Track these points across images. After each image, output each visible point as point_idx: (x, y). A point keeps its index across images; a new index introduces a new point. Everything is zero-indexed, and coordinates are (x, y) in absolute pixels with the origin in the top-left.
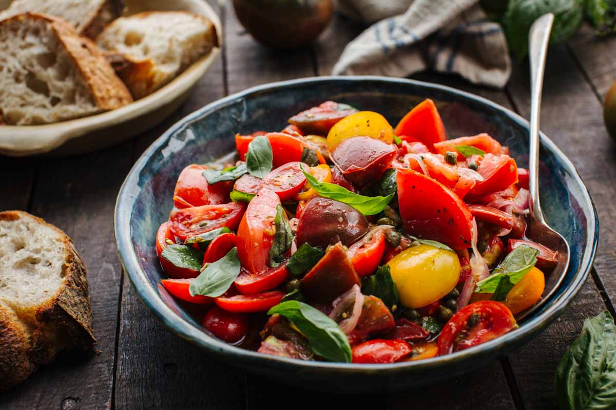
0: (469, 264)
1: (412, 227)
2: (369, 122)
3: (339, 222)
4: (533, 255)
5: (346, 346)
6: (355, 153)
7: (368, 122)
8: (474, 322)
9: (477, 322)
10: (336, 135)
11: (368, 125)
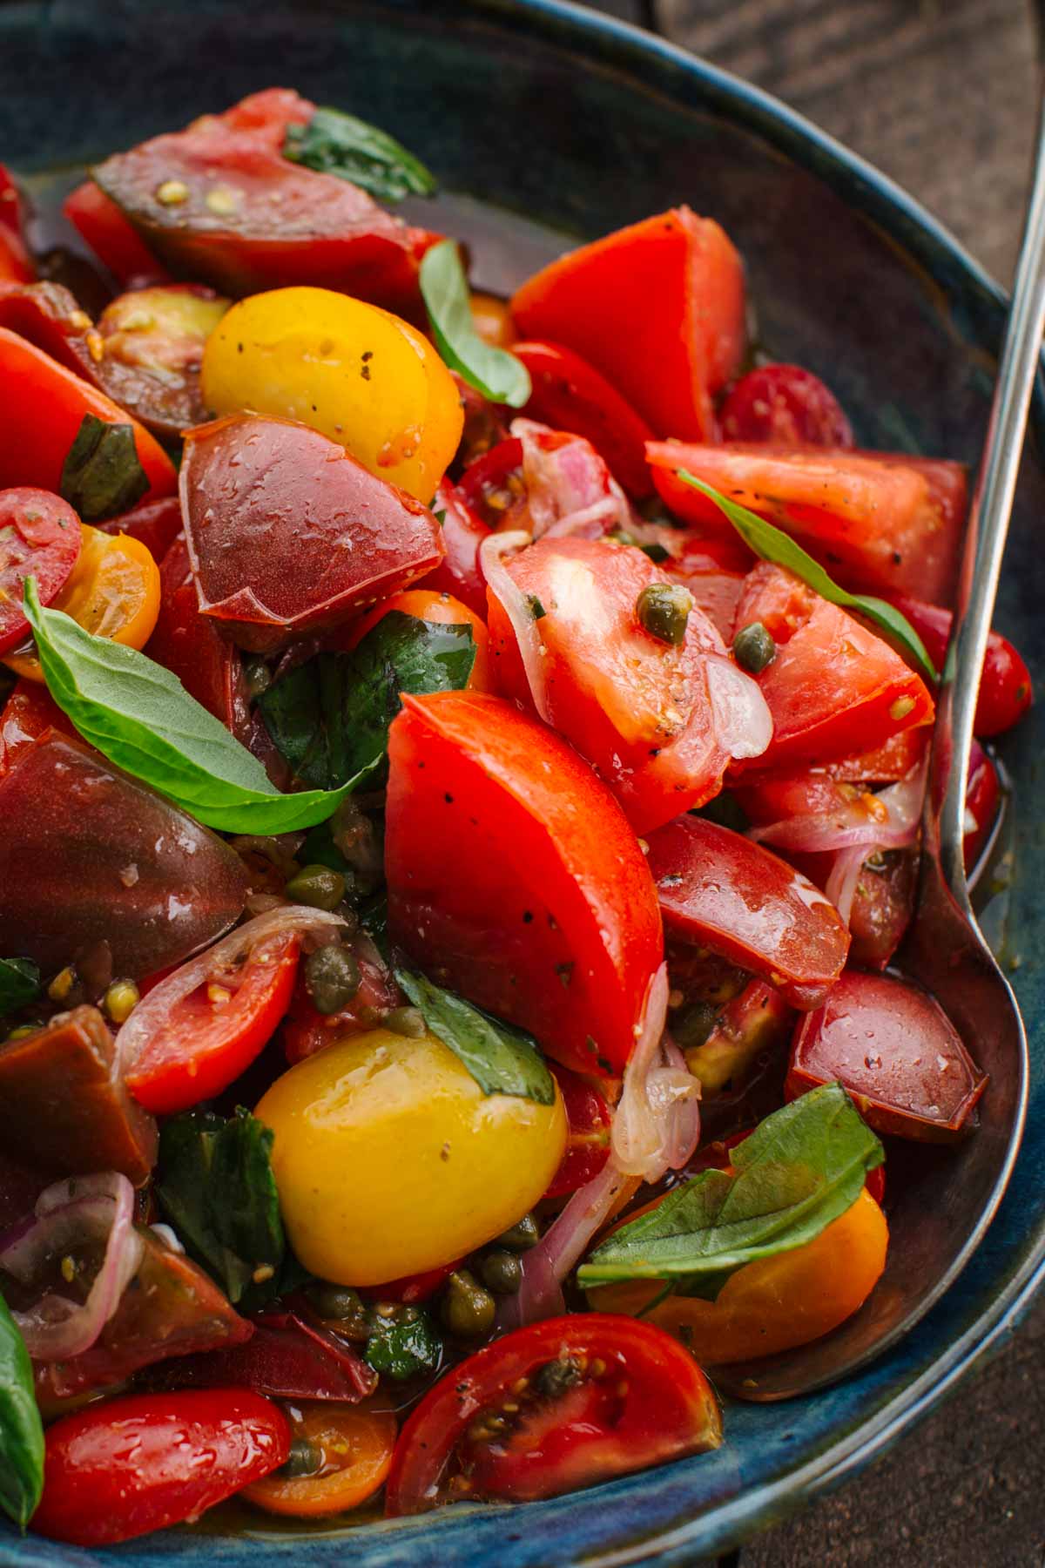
0: (606, 1121)
1: (421, 931)
2: (369, 363)
3: (124, 887)
4: (857, 1159)
5: (27, 1454)
6: (267, 527)
7: (366, 357)
8: (554, 1387)
9: (565, 1391)
10: (241, 348)
11: (365, 373)
